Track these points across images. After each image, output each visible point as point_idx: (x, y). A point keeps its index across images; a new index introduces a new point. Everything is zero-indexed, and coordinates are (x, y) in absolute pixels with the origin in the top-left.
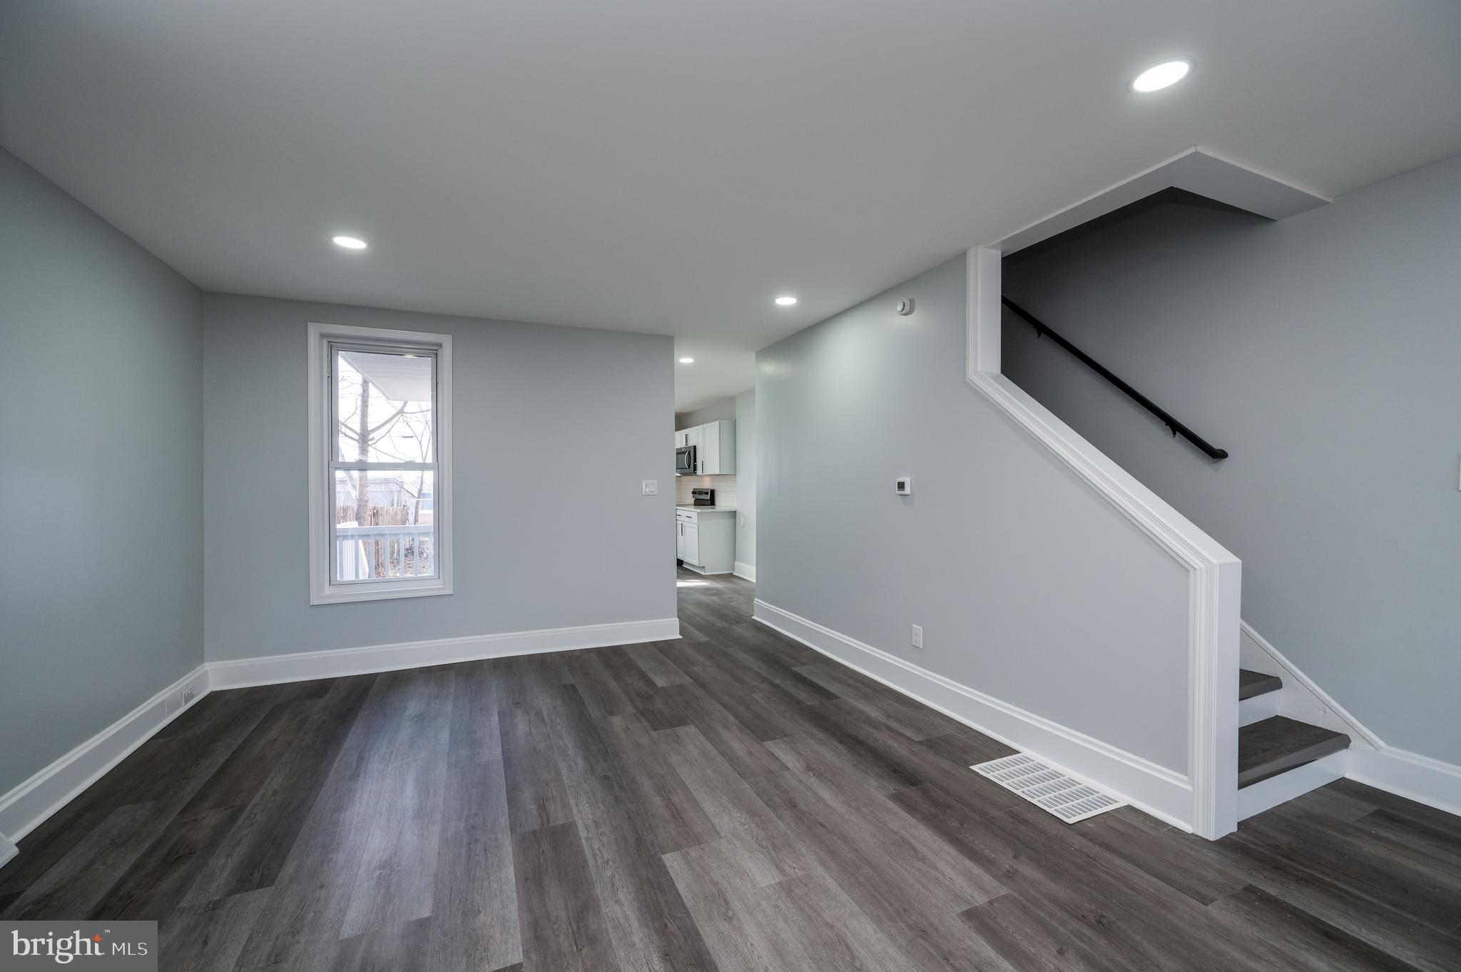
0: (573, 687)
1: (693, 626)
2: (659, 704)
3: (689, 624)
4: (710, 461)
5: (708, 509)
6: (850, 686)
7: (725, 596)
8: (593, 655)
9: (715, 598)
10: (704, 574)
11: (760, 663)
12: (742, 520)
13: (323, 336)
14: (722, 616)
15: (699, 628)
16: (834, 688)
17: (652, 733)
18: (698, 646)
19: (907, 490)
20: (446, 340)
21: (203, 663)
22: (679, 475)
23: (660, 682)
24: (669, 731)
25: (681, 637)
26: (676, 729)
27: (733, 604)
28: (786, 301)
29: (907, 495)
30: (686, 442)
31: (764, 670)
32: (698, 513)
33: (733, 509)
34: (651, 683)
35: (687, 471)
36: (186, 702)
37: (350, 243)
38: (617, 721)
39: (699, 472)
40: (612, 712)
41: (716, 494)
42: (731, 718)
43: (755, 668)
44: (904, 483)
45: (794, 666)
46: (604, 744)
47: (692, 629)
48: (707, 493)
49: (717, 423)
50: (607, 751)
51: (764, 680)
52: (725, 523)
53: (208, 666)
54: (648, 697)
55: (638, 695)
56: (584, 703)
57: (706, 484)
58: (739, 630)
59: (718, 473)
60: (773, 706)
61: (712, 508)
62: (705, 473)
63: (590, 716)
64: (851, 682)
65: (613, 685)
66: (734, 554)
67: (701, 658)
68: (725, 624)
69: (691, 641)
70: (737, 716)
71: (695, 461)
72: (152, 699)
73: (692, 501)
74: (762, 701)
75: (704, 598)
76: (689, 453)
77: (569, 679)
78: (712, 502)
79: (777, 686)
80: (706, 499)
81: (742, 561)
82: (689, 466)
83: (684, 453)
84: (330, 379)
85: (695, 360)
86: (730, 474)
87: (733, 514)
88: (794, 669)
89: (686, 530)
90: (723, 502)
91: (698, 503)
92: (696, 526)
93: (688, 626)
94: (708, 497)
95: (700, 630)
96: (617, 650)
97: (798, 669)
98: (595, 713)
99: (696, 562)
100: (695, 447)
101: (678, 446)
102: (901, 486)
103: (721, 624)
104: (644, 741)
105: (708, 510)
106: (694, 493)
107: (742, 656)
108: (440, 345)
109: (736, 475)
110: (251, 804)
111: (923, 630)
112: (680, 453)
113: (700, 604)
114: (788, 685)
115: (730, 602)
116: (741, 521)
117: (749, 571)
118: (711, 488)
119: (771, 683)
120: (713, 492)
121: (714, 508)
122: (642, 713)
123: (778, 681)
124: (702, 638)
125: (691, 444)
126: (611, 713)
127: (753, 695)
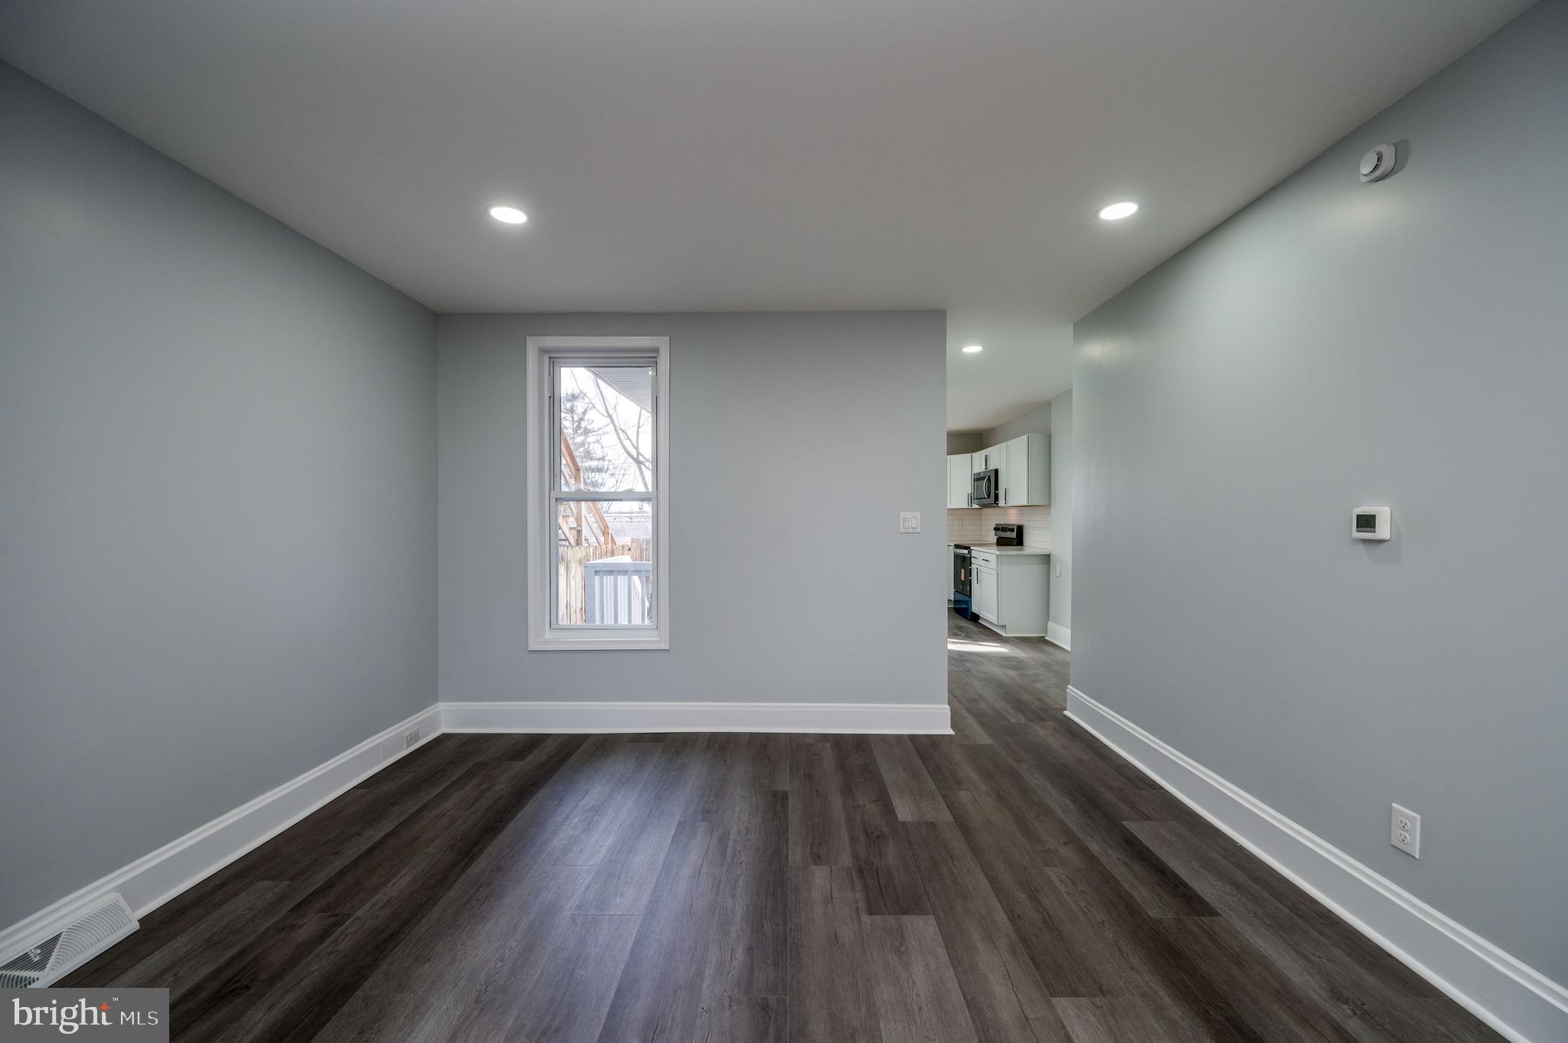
0: (784, 796)
1: (974, 715)
2: (891, 855)
3: (968, 710)
4: (1016, 489)
5: (1013, 550)
6: (1238, 887)
7: (1029, 672)
8: (828, 745)
9: (1013, 674)
10: (1004, 635)
11: (1068, 802)
12: (1058, 566)
13: (543, 351)
14: (1018, 704)
15: (982, 718)
16: (1206, 888)
17: (866, 918)
18: (974, 752)
19: (1383, 530)
20: (662, 343)
21: (437, 702)
22: (978, 507)
23: (905, 811)
24: (891, 920)
25: (953, 733)
26: (906, 918)
27: (1039, 685)
28: (1118, 211)
29: (1381, 541)
30: (986, 465)
31: (1072, 818)
32: (998, 556)
33: (1045, 552)
34: (889, 810)
35: (988, 501)
36: (408, 747)
37: (508, 215)
38: (820, 877)
39: (1001, 503)
40: (819, 857)
41: (1026, 531)
42: (1001, 916)
43: (1059, 811)
44: (1374, 517)
45: (1128, 819)
46: (786, 923)
47: (971, 720)
48: (1013, 530)
49: (1025, 437)
50: (786, 940)
51: (1071, 839)
52: (1035, 570)
53: (441, 707)
54: (879, 837)
55: (866, 832)
56: (787, 830)
57: (1012, 519)
58: (1041, 732)
59: (1025, 503)
60: (1083, 904)
61: (1018, 550)
62: (1009, 504)
63: (787, 857)
64: (1241, 877)
65: (837, 802)
66: (1046, 612)
67: (973, 775)
68: (1023, 720)
69: (966, 743)
70: (1013, 917)
71: (996, 488)
72: (364, 743)
73: (993, 539)
74: (1062, 888)
75: (997, 672)
76: (989, 479)
77: (785, 782)
78: (1019, 541)
79: (1092, 859)
80: (1012, 538)
81: (1056, 622)
82: (989, 496)
83: (983, 478)
84: (552, 399)
85: (983, 347)
86: (1043, 504)
87: (1046, 558)
88: (1127, 824)
89: (983, 576)
90: (1034, 542)
91: (1002, 542)
92: (995, 572)
93: (967, 715)
94: (1014, 535)
95: (982, 723)
96: (861, 742)
97: (1133, 826)
98: (796, 854)
99: (993, 618)
100: (996, 471)
101: (976, 470)
102: (1366, 522)
103: (1014, 718)
104: (847, 933)
105: (1011, 551)
106: (996, 529)
107: (1038, 781)
108: (657, 350)
109: (1049, 506)
110: (355, 916)
111: (1422, 820)
112: (978, 479)
113: (989, 680)
114: (1112, 859)
115: (1034, 682)
116: (1056, 569)
117: (1062, 635)
118: (1019, 523)
119: (1084, 850)
120: (1020, 529)
121: (1022, 550)
122: (860, 871)
123: (1095, 848)
124: (984, 738)
125: (991, 467)
126: (817, 859)
127: (1046, 869)
